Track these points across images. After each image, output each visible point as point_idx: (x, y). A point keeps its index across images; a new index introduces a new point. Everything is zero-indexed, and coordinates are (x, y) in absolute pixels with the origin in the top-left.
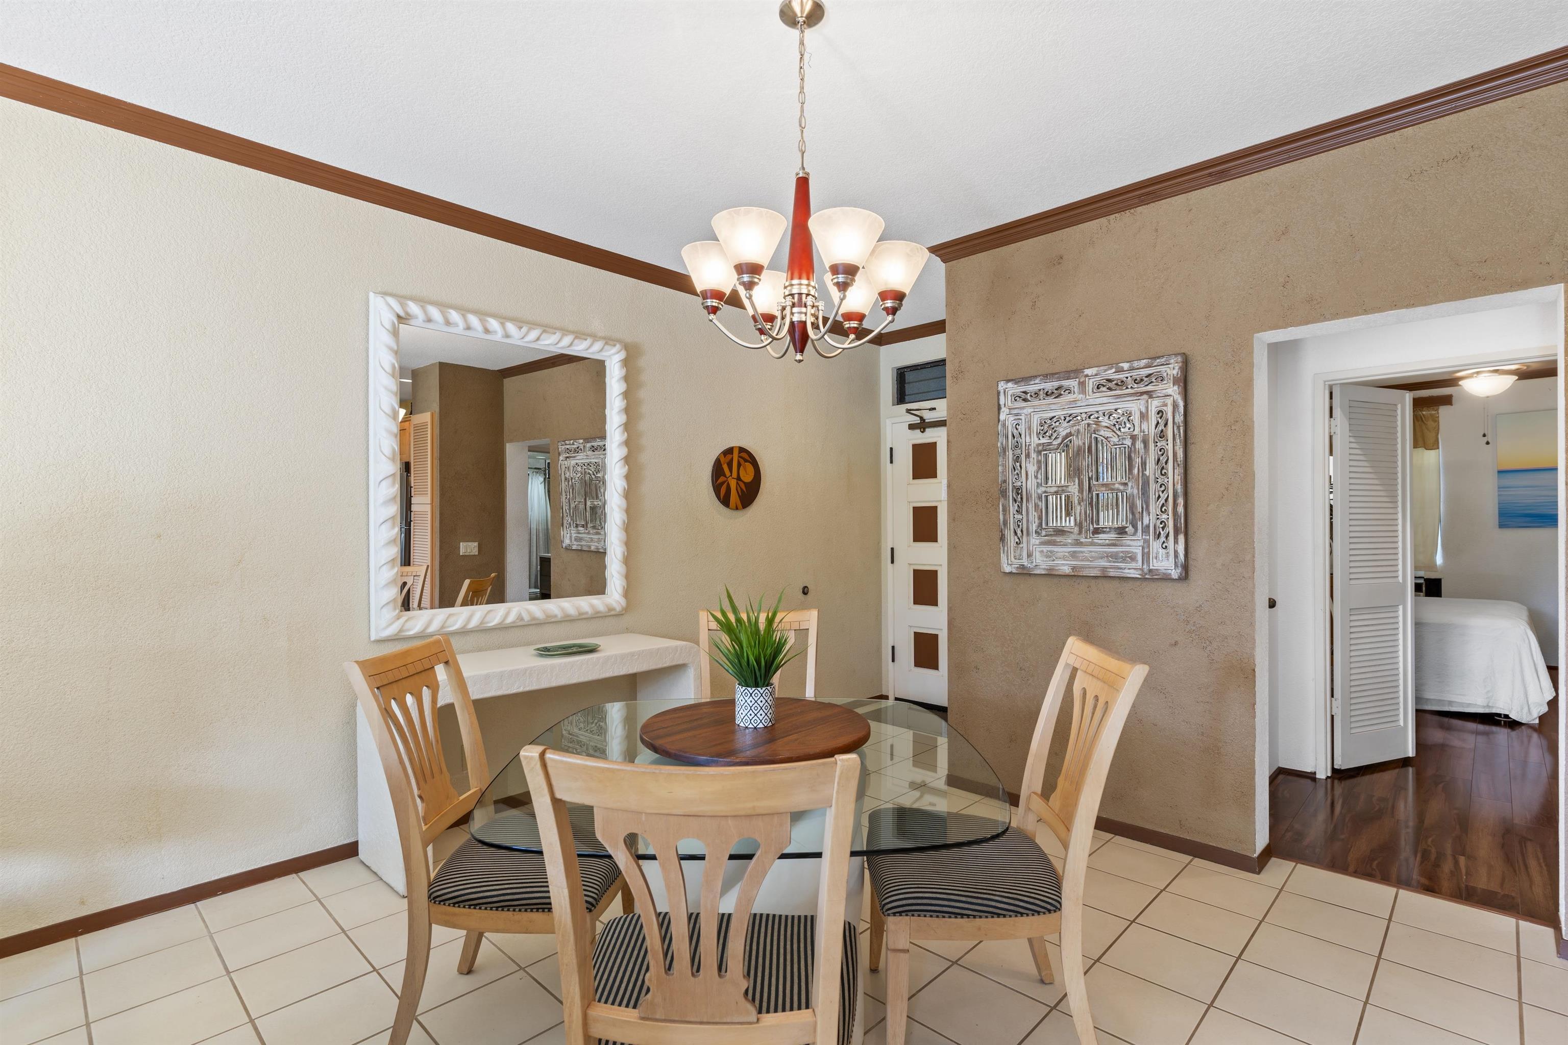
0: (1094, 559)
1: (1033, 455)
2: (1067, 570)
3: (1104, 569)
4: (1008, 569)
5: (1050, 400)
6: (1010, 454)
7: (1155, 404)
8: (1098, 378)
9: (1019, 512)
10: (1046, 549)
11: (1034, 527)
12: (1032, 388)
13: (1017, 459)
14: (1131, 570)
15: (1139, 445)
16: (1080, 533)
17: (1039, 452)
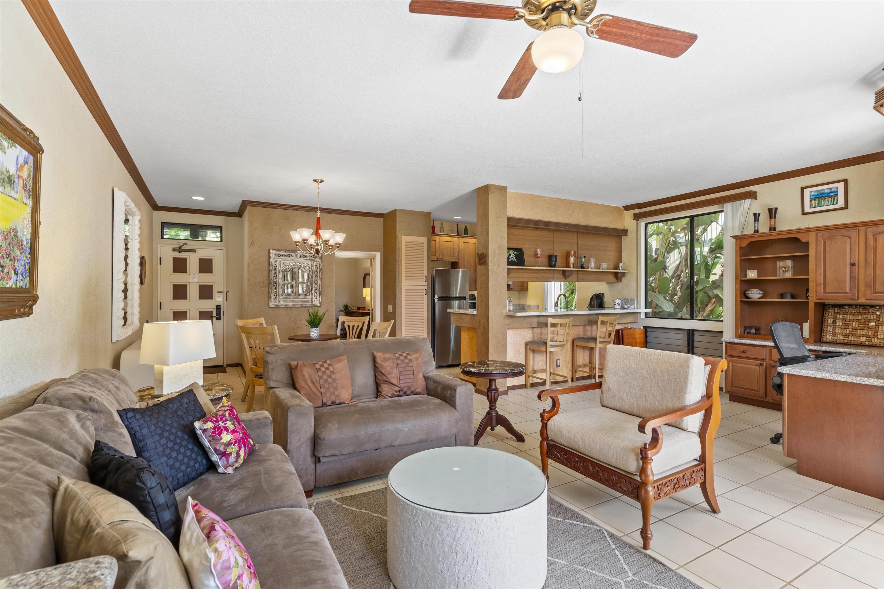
0: (299, 302)
1: (281, 273)
2: (291, 305)
3: (301, 305)
4: (272, 306)
5: (286, 257)
6: (273, 271)
7: (315, 263)
8: (301, 254)
9: (276, 289)
10: (284, 300)
11: (281, 293)
12: (281, 253)
13: (275, 273)
14: (308, 305)
15: (311, 273)
16: (295, 295)
17: (283, 272)
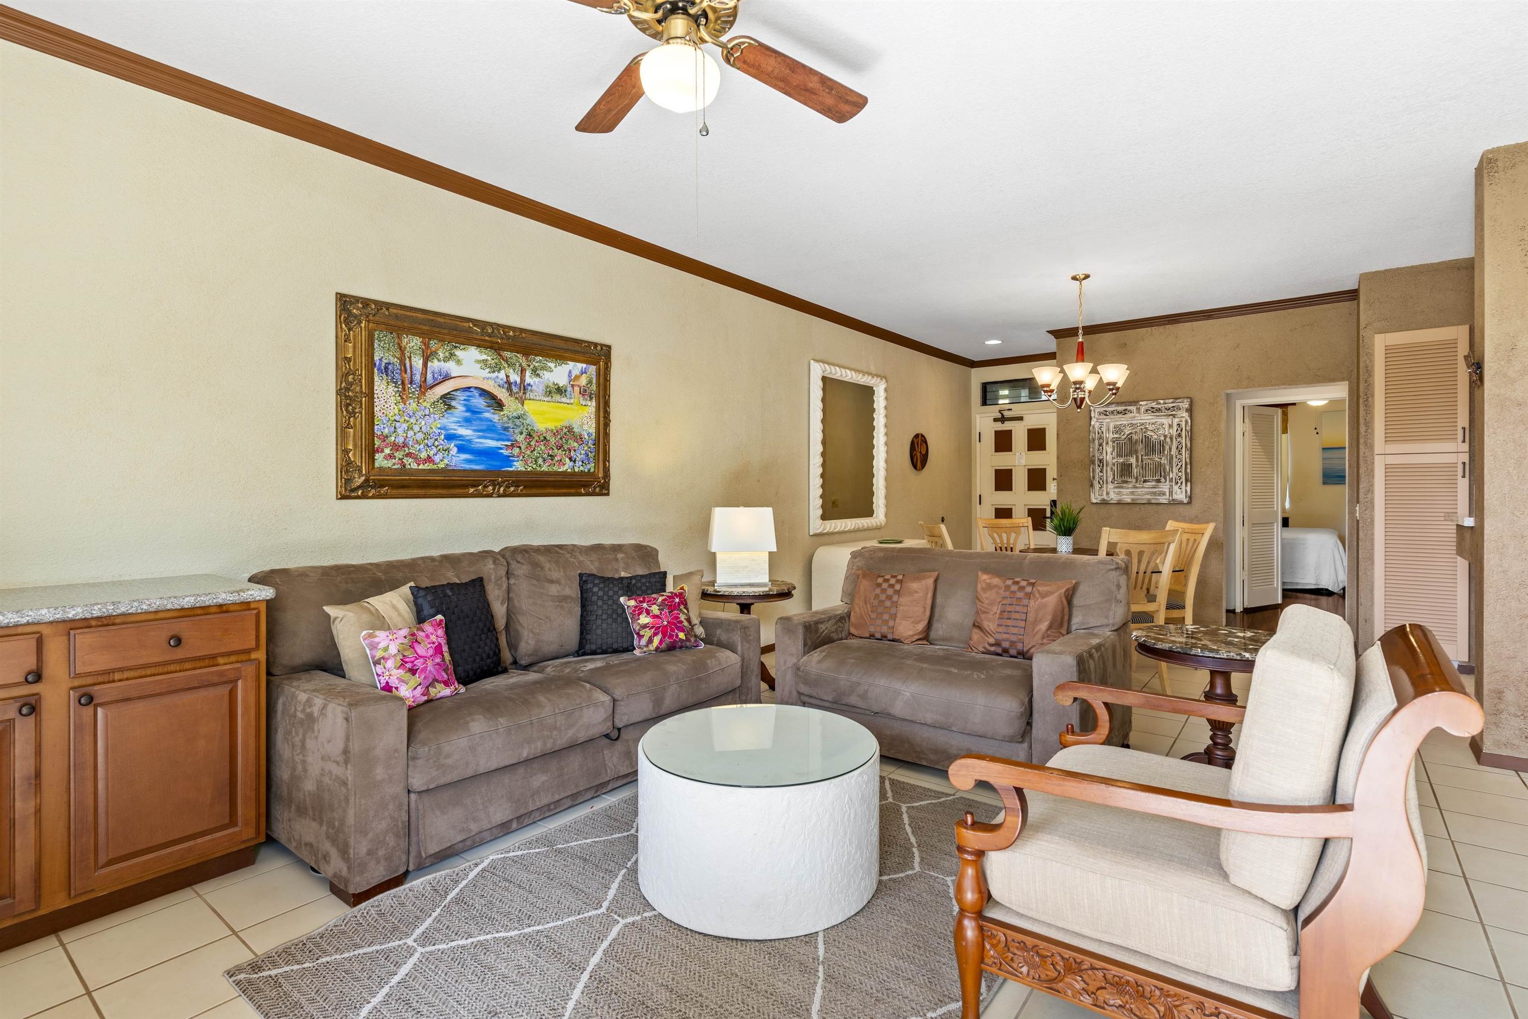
0: (1144, 494)
1: (1110, 443)
2: (1129, 501)
3: (1149, 499)
4: (1095, 501)
5: (1120, 416)
6: (1096, 442)
7: (1176, 421)
8: (1147, 406)
9: (1101, 471)
10: (1116, 490)
11: (1110, 479)
12: (1110, 409)
13: (1100, 445)
14: (1163, 500)
15: (1168, 440)
16: (1136, 482)
17: (1114, 442)
